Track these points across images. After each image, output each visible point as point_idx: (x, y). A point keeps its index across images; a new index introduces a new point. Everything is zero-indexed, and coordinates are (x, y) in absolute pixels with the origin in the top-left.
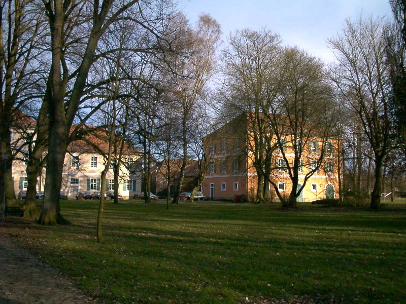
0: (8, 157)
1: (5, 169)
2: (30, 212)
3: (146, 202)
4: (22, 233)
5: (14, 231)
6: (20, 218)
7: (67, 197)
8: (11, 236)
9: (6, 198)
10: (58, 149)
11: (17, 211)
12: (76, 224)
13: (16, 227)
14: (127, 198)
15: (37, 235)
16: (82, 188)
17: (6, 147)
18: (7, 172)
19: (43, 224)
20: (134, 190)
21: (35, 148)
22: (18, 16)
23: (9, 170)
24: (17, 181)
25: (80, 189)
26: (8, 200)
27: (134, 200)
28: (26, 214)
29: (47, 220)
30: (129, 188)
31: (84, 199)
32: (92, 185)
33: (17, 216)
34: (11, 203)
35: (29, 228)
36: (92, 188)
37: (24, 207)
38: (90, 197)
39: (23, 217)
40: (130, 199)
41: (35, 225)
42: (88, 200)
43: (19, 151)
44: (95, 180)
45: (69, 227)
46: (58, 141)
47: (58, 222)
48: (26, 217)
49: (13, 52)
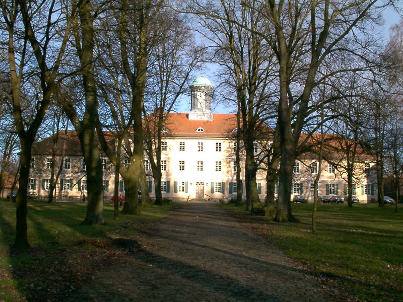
0: (253, 168)
1: (251, 178)
2: (270, 212)
3: (380, 206)
4: (261, 227)
5: (255, 225)
6: (262, 217)
7: (307, 200)
8: (253, 228)
9: (252, 201)
10: (288, 162)
11: (260, 212)
12: (303, 222)
13: (258, 223)
14: (366, 202)
15: (271, 228)
16: (321, 192)
17: (251, 160)
18: (252, 180)
19: (278, 221)
20: (372, 194)
21: (272, 160)
22: (255, 51)
23: (253, 178)
24: (263, 187)
25: (320, 194)
26: (253, 202)
27: (371, 204)
28: (267, 214)
29: (281, 219)
30: (367, 192)
31: (322, 203)
32: (331, 189)
33: (260, 215)
34: (256, 205)
35: (267, 223)
36: (331, 193)
37: (265, 208)
38: (329, 201)
39: (264, 217)
40: (368, 202)
41: (272, 222)
42: (327, 204)
43: (261, 161)
44: (333, 185)
45: (298, 224)
46: (287, 156)
47: (290, 220)
48: (267, 216)
49: (253, 82)
